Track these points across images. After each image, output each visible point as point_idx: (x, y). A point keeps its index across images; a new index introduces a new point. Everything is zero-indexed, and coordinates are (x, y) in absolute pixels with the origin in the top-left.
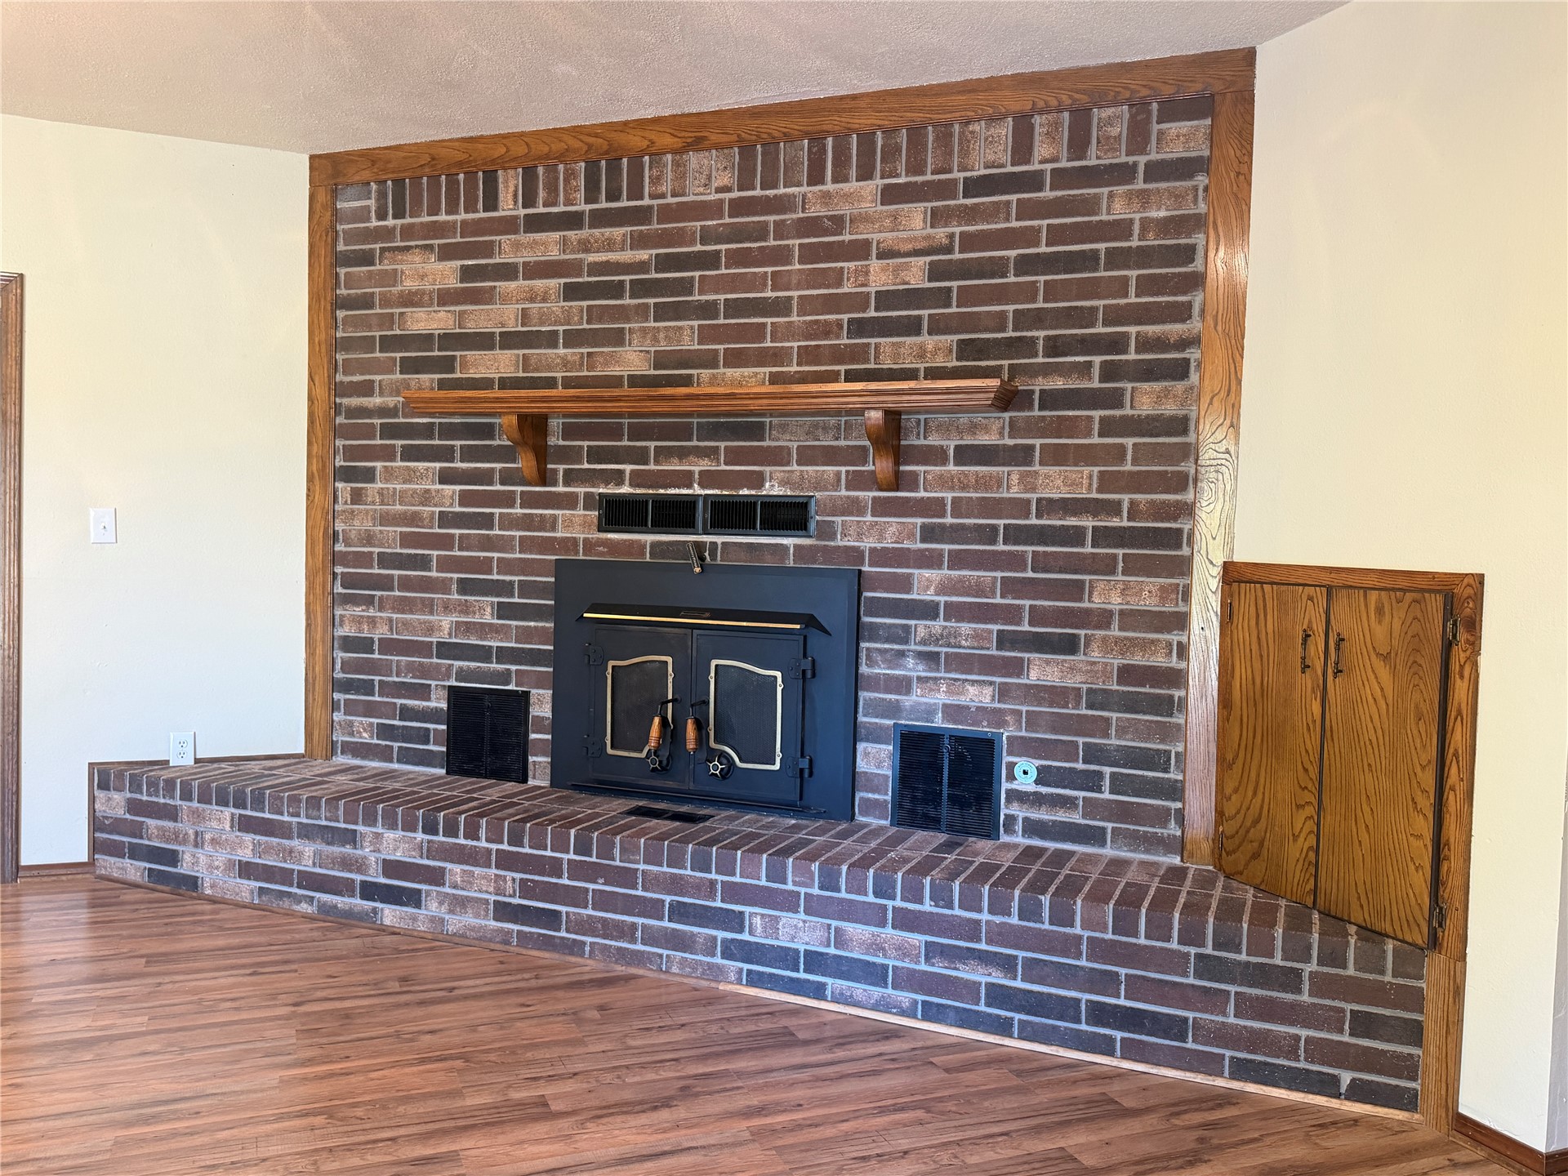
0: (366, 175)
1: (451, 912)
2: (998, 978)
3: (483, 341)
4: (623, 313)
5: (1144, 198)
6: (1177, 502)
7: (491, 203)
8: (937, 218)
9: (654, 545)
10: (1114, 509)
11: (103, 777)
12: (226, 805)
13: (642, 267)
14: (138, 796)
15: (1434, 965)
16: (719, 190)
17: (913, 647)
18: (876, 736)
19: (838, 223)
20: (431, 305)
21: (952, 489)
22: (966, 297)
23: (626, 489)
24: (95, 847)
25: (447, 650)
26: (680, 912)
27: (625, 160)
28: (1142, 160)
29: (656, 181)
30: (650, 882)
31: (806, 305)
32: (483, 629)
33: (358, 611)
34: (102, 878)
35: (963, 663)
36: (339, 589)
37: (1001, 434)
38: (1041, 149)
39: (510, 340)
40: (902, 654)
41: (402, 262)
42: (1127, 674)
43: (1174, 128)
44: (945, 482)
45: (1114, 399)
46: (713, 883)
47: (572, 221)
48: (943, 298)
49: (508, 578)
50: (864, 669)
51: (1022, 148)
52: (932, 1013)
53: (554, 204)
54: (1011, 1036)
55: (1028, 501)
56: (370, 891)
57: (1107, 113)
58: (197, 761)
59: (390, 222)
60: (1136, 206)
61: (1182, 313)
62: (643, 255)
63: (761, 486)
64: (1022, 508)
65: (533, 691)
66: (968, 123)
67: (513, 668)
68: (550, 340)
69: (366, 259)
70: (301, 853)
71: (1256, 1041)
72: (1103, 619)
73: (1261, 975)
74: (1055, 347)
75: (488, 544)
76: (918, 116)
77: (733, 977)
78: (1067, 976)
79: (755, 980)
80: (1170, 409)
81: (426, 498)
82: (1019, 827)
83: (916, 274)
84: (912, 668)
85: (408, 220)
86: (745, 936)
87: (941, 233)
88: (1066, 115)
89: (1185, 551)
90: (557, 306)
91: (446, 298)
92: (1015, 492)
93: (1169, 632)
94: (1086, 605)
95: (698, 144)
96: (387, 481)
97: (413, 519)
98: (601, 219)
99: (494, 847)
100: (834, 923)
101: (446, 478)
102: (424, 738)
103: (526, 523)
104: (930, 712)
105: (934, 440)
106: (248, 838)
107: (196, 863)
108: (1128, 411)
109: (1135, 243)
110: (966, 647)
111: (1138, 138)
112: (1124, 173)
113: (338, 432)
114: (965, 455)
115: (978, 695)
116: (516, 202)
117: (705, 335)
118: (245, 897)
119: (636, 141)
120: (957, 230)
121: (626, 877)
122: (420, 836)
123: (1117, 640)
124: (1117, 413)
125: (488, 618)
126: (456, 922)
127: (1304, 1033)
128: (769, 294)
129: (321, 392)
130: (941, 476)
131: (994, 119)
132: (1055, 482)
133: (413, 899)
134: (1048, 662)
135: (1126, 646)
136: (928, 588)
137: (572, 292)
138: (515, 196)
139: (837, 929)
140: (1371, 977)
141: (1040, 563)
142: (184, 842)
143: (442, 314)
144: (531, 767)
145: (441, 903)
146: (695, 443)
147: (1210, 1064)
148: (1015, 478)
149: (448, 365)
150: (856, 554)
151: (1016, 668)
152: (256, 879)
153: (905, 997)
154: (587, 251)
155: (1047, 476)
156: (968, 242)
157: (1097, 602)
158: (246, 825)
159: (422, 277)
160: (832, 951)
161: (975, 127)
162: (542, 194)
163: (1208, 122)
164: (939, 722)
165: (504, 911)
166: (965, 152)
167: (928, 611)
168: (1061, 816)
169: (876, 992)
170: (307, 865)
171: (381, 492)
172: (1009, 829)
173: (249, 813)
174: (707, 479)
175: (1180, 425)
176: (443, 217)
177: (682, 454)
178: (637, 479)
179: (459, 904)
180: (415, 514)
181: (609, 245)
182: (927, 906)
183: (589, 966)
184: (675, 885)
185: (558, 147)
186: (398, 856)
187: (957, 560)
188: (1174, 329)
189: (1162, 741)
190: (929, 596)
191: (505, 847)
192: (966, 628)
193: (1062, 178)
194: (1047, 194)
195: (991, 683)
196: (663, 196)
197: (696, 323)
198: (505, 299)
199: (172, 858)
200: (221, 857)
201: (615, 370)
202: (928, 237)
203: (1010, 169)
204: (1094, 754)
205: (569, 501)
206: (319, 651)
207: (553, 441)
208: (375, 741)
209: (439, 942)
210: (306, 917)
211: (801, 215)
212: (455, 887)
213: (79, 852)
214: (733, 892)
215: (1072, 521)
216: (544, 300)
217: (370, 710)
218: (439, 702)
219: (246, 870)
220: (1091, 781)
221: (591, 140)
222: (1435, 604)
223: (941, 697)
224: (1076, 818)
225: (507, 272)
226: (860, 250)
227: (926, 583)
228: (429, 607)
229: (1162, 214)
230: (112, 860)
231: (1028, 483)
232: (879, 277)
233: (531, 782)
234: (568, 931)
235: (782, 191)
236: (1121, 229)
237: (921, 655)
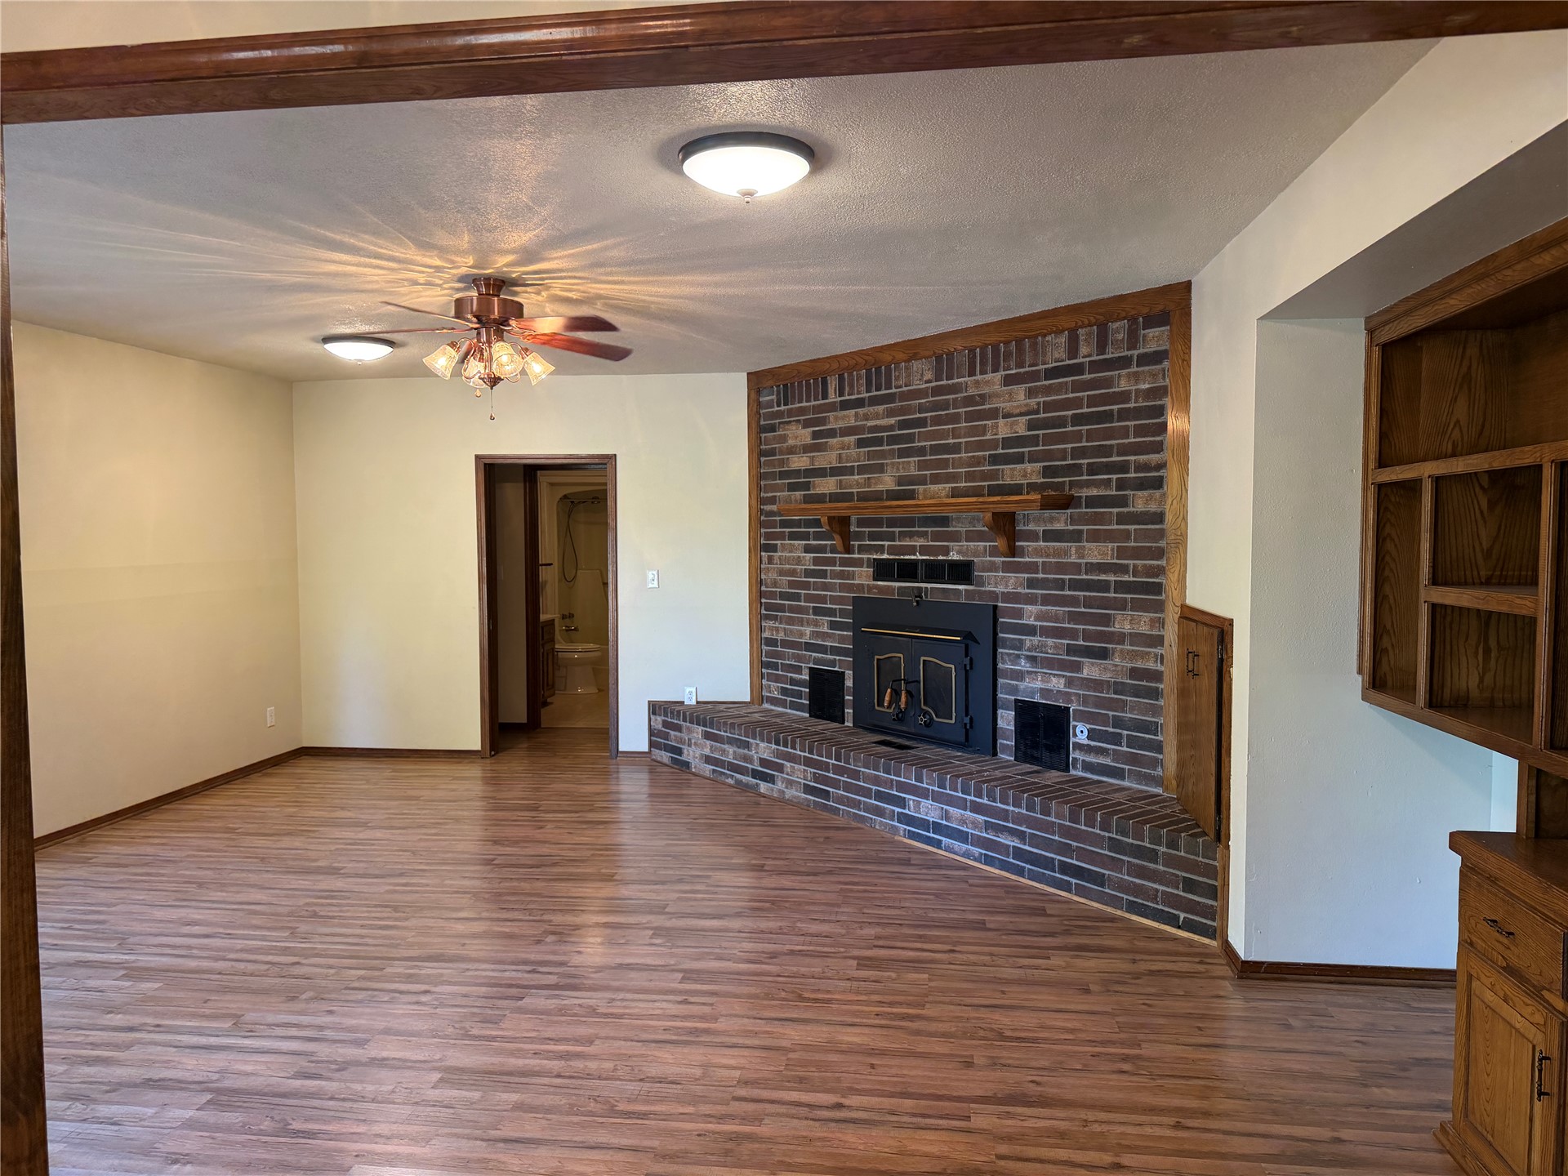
0: (770, 383)
1: (786, 788)
2: (1016, 843)
3: (821, 473)
4: (882, 455)
5: (1136, 377)
6: (1158, 566)
7: (825, 396)
8: (1031, 393)
9: (900, 588)
10: (1124, 569)
11: (655, 708)
12: (699, 725)
13: (890, 428)
14: (666, 719)
15: (1220, 849)
16: (926, 382)
17: (1025, 653)
18: (1006, 706)
19: (983, 398)
20: (800, 453)
21: (1041, 556)
22: (1048, 439)
23: (885, 556)
24: (652, 744)
25: (809, 647)
26: (880, 796)
27: (883, 367)
28: (1136, 352)
29: (897, 378)
30: (867, 778)
31: (970, 447)
32: (824, 636)
33: (771, 623)
34: (654, 760)
35: (1050, 663)
36: (764, 612)
37: (1066, 523)
38: (1084, 350)
39: (835, 472)
40: (1018, 657)
41: (788, 430)
42: (1134, 673)
43: (1152, 332)
44: (1038, 552)
45: (1122, 502)
46: (892, 780)
47: (860, 403)
48: (1034, 441)
49: (834, 606)
50: (1000, 666)
51: (1073, 351)
52: (989, 861)
53: (852, 394)
54: (1024, 877)
55: (1080, 564)
56: (756, 774)
57: (1117, 325)
58: (698, 702)
59: (782, 408)
60: (1133, 382)
61: (1158, 448)
62: (892, 421)
63: (947, 554)
64: (1076, 568)
65: (847, 672)
66: (1045, 336)
67: (838, 658)
68: (849, 471)
69: (772, 429)
70: (728, 752)
71: (1137, 890)
72: (1120, 638)
73: (1139, 852)
74: (1093, 469)
75: (825, 587)
76: (1019, 334)
77: (902, 833)
78: (1048, 845)
79: (912, 835)
80: (1153, 507)
81: (799, 561)
82: (1079, 766)
83: (1021, 430)
84: (1024, 665)
85: (790, 406)
86: (906, 811)
87: (1033, 402)
88: (1095, 327)
89: (1163, 597)
90: (854, 452)
91: (807, 449)
92: (1073, 559)
93: (1156, 647)
94: (1112, 629)
95: (915, 357)
96: (782, 552)
97: (793, 573)
98: (874, 401)
99: (802, 754)
100: (945, 807)
101: (807, 549)
102: (799, 695)
103: (841, 575)
104: (1033, 692)
105: (1032, 527)
106: (708, 742)
107: (688, 755)
108: (1132, 509)
109: (1132, 405)
110: (1051, 653)
111: (1133, 340)
112: (1124, 362)
113: (762, 524)
114: (1050, 536)
115: (1057, 683)
116: (835, 394)
117: (922, 465)
118: (707, 774)
119: (887, 357)
120: (1042, 399)
121: (855, 775)
122: (774, 746)
123: (1129, 652)
124: (1125, 510)
125: (825, 629)
126: (791, 793)
127: (1161, 888)
128: (951, 441)
129: (754, 502)
130: (1036, 549)
131: (1059, 332)
132: (1096, 553)
133: (769, 779)
134: (1093, 664)
135: (1134, 655)
136: (1030, 617)
137: (861, 443)
138: (835, 390)
139: (946, 811)
140: (1192, 857)
141: (1088, 603)
142: (684, 744)
143: (805, 458)
144: (846, 715)
145: (783, 783)
146: (917, 529)
147: (1114, 902)
148: (1073, 549)
149: (807, 486)
150: (994, 595)
151: (1077, 667)
152: (712, 765)
153: (976, 851)
154: (867, 420)
155: (1090, 549)
156: (1048, 407)
157: (1117, 627)
158: (707, 736)
159: (796, 438)
160: (944, 822)
161: (1049, 338)
162: (847, 389)
163: (1168, 327)
164: (1037, 699)
165: (808, 789)
166: (1044, 354)
167: (1030, 631)
168: (1102, 760)
169: (964, 847)
170: (730, 759)
171: (780, 557)
172: (1075, 767)
173: (708, 730)
174: (924, 550)
175: (1159, 517)
176: (805, 404)
177: (911, 535)
178: (891, 550)
179: (790, 783)
180: (795, 570)
181: (877, 416)
182: (985, 801)
183: (840, 821)
184: (876, 781)
185: (852, 362)
186: (765, 756)
187: (1046, 600)
188: (1154, 458)
189: (1153, 716)
190: (1031, 622)
191: (807, 754)
192: (1050, 641)
193: (1095, 366)
194: (1087, 376)
195: (1064, 676)
196: (901, 387)
197: (916, 459)
198: (832, 449)
199: (679, 751)
200: (698, 753)
201: (880, 487)
202: (1026, 405)
203: (1068, 362)
204: (1118, 723)
205: (858, 563)
206: (755, 645)
207: (853, 528)
208: (780, 697)
209: (782, 801)
210: (730, 785)
211: (966, 394)
212: (788, 774)
213: (645, 746)
214: (902, 787)
215: (1103, 577)
216: (848, 449)
217: (777, 679)
218: (806, 677)
219: (708, 760)
220: (1116, 739)
221: (866, 358)
222: (1215, 632)
223: (1038, 684)
224: (1108, 761)
225: (832, 433)
226: (993, 414)
227: (1031, 614)
228: (801, 622)
229: (1147, 386)
230: (658, 751)
231: (1081, 553)
232: (1003, 429)
233: (846, 724)
234: (833, 802)
235: (956, 380)
236: (1124, 396)
237: (1028, 658)
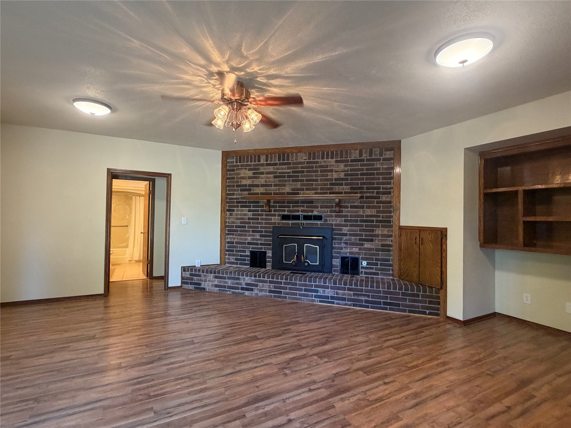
0: (234, 155)
1: (260, 292)
2: (366, 298)
3: (257, 186)
4: (286, 181)
5: (382, 164)
6: (390, 215)
7: (259, 161)
8: (345, 166)
9: (292, 223)
10: (379, 216)
11: (184, 269)
12: (212, 273)
13: (289, 173)
14: (192, 273)
15: (442, 292)
16: (304, 160)
17: (343, 241)
18: (337, 258)
19: (327, 166)
20: (246, 179)
21: (350, 213)
22: (351, 179)
23: (286, 213)
24: (182, 283)
25: (249, 243)
26: (306, 290)
27: (286, 154)
28: (382, 158)
29: (292, 158)
30: (300, 285)
31: (321, 180)
32: (257, 240)
33: (231, 236)
34: (184, 289)
35: (352, 244)
36: (227, 232)
37: (358, 204)
38: (364, 155)
39: (262, 186)
40: (341, 243)
41: (241, 171)
42: (383, 245)
43: (387, 153)
44: (348, 212)
45: (379, 198)
46: (312, 285)
47: (275, 164)
48: (347, 179)
49: (262, 230)
50: (334, 246)
51: (361, 155)
52: (354, 305)
53: (272, 161)
54: (369, 308)
55: (364, 215)
56: (242, 289)
57: (376, 149)
58: (201, 266)
59: (238, 164)
60: (381, 165)
61: (390, 183)
62: (289, 171)
63: (313, 212)
64: (363, 216)
65: (267, 251)
66: (351, 150)
67: (263, 247)
68: (271, 186)
69: (233, 170)
70: (228, 282)
71: (413, 306)
72: (378, 236)
74: (368, 188)
75: (258, 223)
77: (316, 301)
78: (379, 297)
79: (321, 301)
80: (388, 199)
81: (245, 215)
82: (363, 273)
83: (342, 175)
84: (343, 245)
85: (242, 163)
86: (319, 294)
87: (346, 168)
88: (368, 149)
89: (392, 224)
90: (272, 179)
91: (250, 178)
92: (361, 214)
93: (389, 238)
94: (374, 233)
95: (300, 152)
96: (237, 212)
97: (243, 219)
98: (281, 164)
99: (268, 280)
100: (336, 291)
101: (249, 211)
102: (245, 260)
103: (266, 219)
104: (346, 253)
105: (346, 204)
106: (216, 280)
107: (205, 285)
108: (381, 200)
109: (381, 171)
110: (353, 241)
111: (381, 154)
112: (379, 160)
113: (227, 202)
114: (352, 207)
115: (355, 250)
116: (264, 160)
117: (301, 185)
118: (216, 291)
119: (288, 151)
120: (349, 168)
121: (295, 284)
122: (253, 278)
123: (380, 239)
124: (379, 200)
125: (258, 237)
126: (260, 294)
127: (420, 304)
128: (314, 178)
129: (224, 195)
130: (347, 210)
131: (355, 150)
132: (368, 212)
133: (252, 290)
134: (368, 243)
135: (382, 240)
136: (345, 231)
137: (275, 177)
138: (264, 159)
139: (336, 292)
140: (431, 294)
141: (366, 226)
142: (202, 281)
143: (249, 181)
144: (267, 265)
145: (257, 290)
146: (300, 204)
147: (404, 311)
148: (361, 211)
149: (250, 190)
150: (332, 225)
151: (362, 244)
152: (218, 288)
153: (349, 303)
154: (278, 170)
155: (367, 211)
156: (351, 170)
157: (377, 233)
158: (216, 277)
159: (245, 174)
160: (336, 295)
161: (352, 151)
162: (269, 159)
163: (393, 152)
164: (348, 255)
165: (270, 291)
166: (350, 155)
167: (346, 235)
168: (371, 271)
169: (344, 302)
170: (229, 284)
171: (236, 213)
172: (362, 274)
173: (217, 275)
174: (302, 211)
175: (390, 202)
176: (249, 163)
177: (297, 206)
178: (288, 211)
179: (261, 290)
180: (243, 218)
181: (283, 169)
182: (353, 287)
183: (288, 301)
184: (305, 285)
185: (273, 151)
186: (249, 282)
187: (351, 226)
188: (389, 186)
189: (389, 257)
190: (346, 232)
191: (271, 279)
192: (353, 238)
193: (368, 160)
194: (365, 162)
195: (358, 247)
196: (293, 160)
197: (300, 183)
198: (262, 178)
199: (200, 284)
200: (210, 284)
201: (284, 191)
202: (344, 169)
203: (358, 158)
204: (376, 260)
205: (275, 215)
206: (223, 244)
207: (271, 204)
208: (234, 261)
209: (257, 298)
210: (229, 294)
211: (320, 164)
212: (260, 287)
213: (179, 284)
214: (316, 286)
215: (372, 219)
216: (270, 178)
217: (233, 255)
218: (248, 253)
219: (216, 286)
220: (376, 264)
221: (280, 150)
222: (439, 233)
223: (348, 250)
224: (374, 271)
225: (262, 173)
226: (331, 171)
227: (345, 230)
228: (246, 235)
229: (386, 167)
230: (186, 285)
231: (364, 212)
232: (335, 176)
233: (267, 268)
234: (283, 294)
235: (316, 160)
236: (378, 169)
237: (344, 243)
